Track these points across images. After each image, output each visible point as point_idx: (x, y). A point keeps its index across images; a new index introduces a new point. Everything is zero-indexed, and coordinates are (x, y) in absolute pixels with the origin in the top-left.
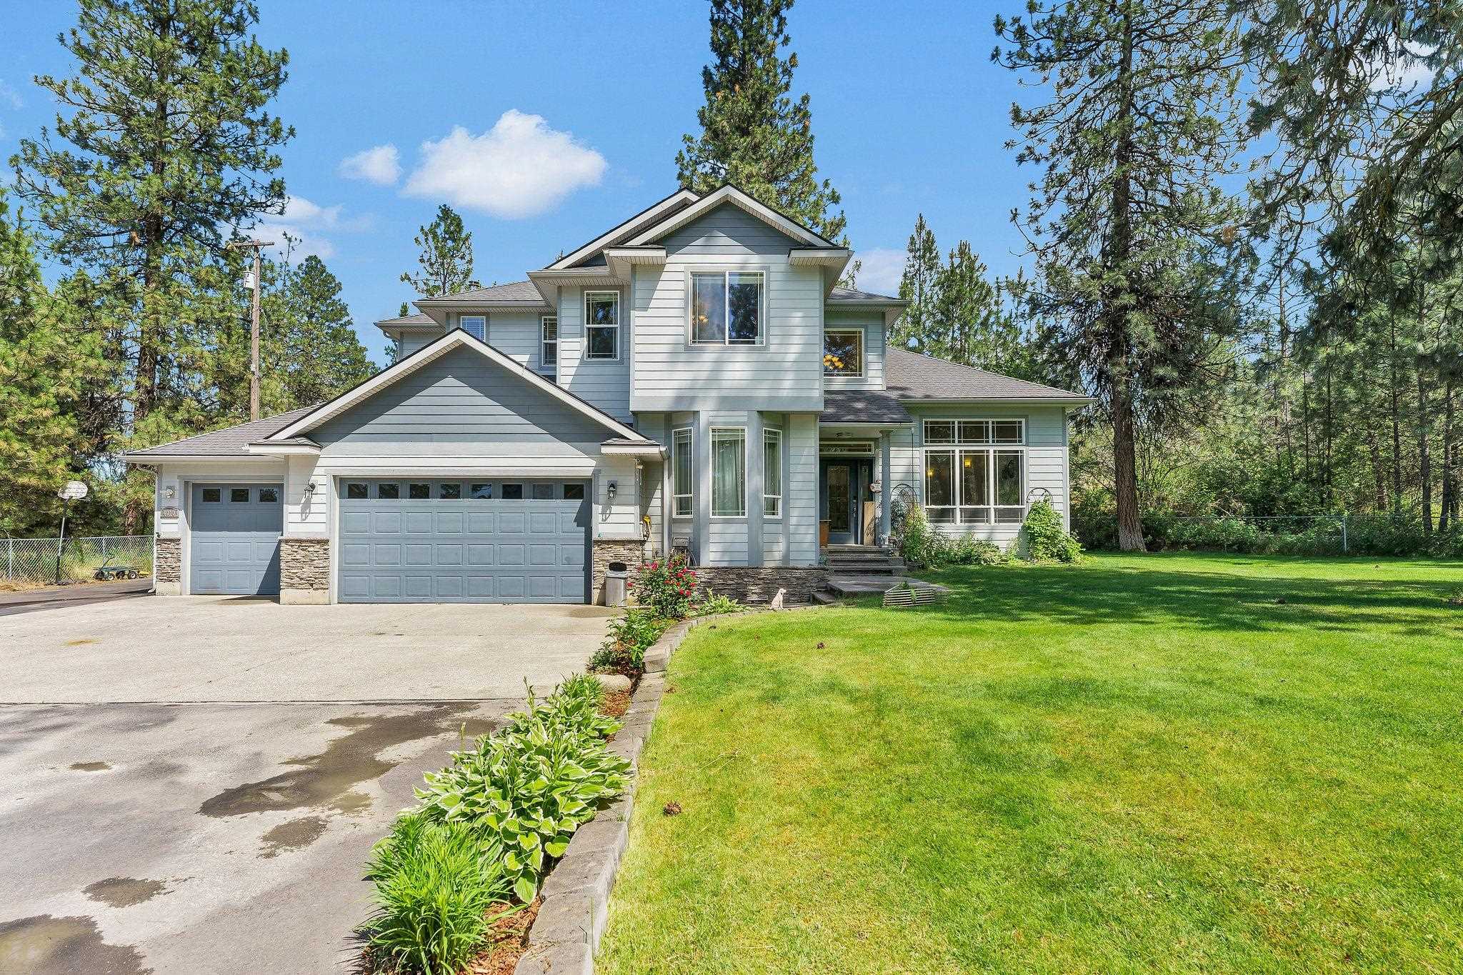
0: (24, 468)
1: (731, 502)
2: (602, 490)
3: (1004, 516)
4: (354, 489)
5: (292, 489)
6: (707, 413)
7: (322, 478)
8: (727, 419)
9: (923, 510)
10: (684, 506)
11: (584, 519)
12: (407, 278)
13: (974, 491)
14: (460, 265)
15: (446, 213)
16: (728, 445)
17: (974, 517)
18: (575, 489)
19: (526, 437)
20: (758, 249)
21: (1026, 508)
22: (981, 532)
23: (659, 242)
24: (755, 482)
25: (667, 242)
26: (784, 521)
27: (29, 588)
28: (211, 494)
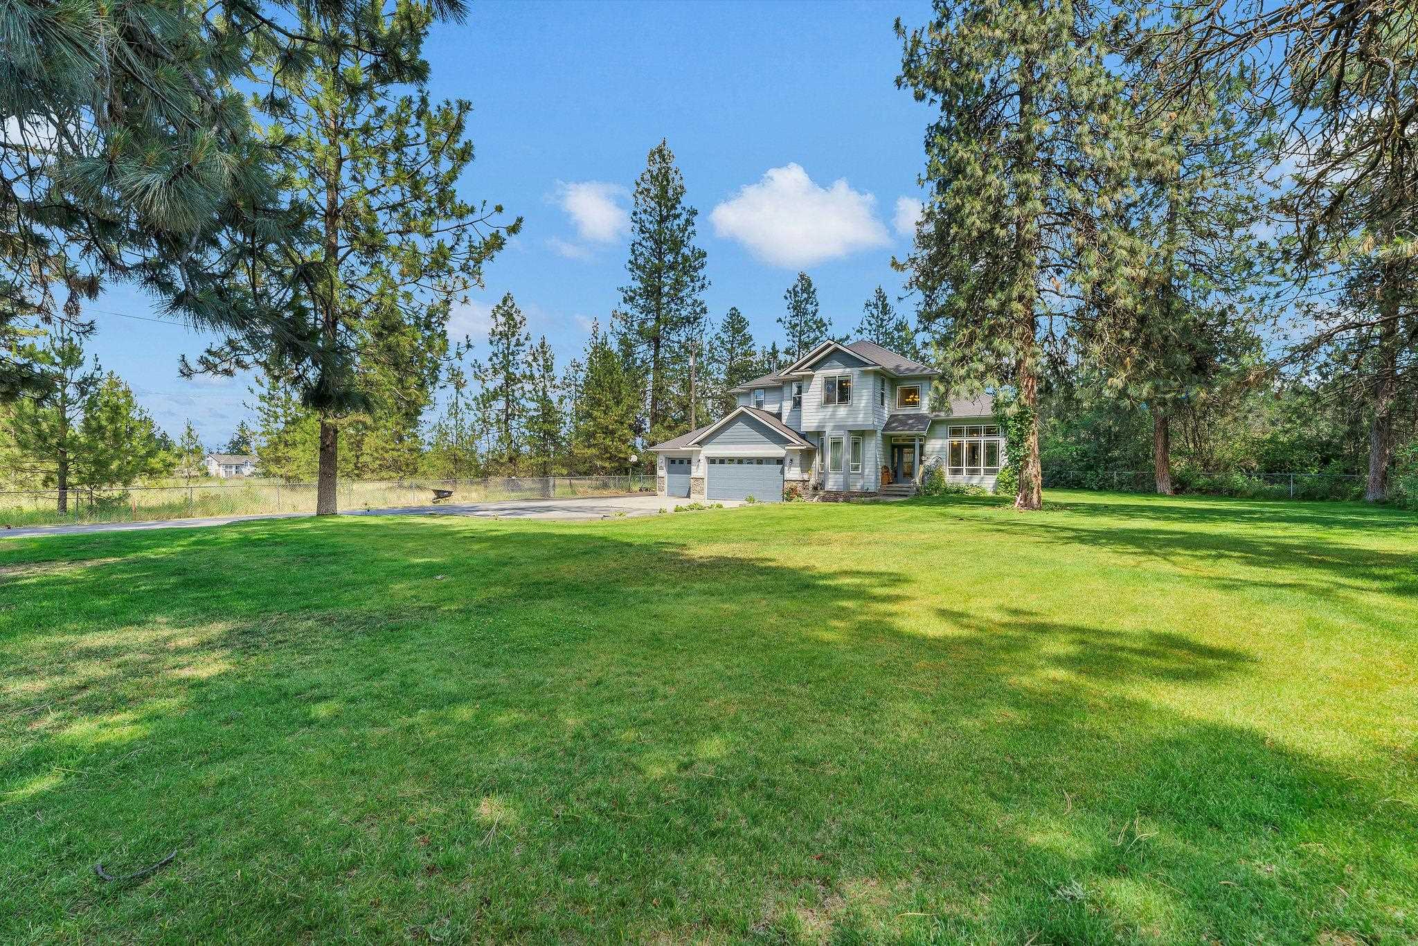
0: (620, 452)
1: (836, 466)
2: (787, 461)
3: (988, 472)
4: (712, 461)
5: (694, 461)
6: (828, 430)
7: (702, 457)
8: (836, 434)
9: (946, 469)
10: (823, 467)
11: (782, 472)
12: (780, 320)
13: (973, 459)
14: (810, 308)
15: (802, 277)
16: (837, 444)
17: (973, 472)
18: (780, 461)
19: (763, 443)
20: (847, 366)
21: (1000, 468)
22: (975, 480)
23: (810, 367)
24: (848, 456)
25: (813, 367)
26: (862, 474)
27: (622, 493)
28: (673, 461)
